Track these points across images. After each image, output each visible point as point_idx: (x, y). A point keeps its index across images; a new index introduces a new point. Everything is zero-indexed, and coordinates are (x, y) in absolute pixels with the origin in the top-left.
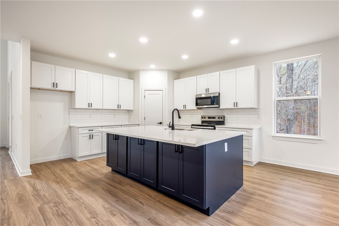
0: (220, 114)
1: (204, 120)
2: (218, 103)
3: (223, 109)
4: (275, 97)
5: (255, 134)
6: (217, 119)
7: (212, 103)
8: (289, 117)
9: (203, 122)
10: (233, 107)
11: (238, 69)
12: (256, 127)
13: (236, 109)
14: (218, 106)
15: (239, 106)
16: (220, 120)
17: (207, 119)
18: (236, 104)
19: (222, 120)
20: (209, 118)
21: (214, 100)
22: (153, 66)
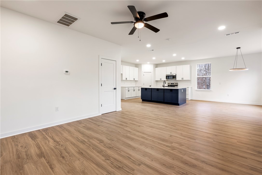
0: (176, 82)
1: (169, 84)
2: (176, 78)
3: (177, 80)
4: (197, 76)
5: (190, 89)
6: (175, 84)
7: (173, 78)
8: (207, 84)
9: (168, 85)
10: (181, 80)
11: (183, 66)
12: (190, 87)
13: (182, 80)
14: (175, 79)
15: (184, 79)
16: (176, 84)
17: (170, 84)
18: (182, 78)
19: (177, 84)
20: (171, 84)
21: (174, 77)
22: (148, 63)
